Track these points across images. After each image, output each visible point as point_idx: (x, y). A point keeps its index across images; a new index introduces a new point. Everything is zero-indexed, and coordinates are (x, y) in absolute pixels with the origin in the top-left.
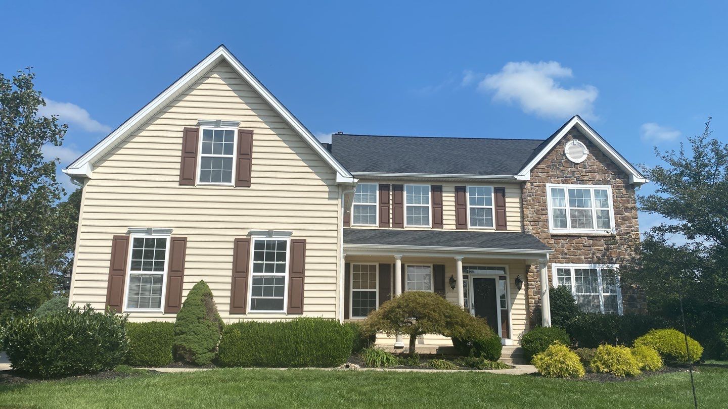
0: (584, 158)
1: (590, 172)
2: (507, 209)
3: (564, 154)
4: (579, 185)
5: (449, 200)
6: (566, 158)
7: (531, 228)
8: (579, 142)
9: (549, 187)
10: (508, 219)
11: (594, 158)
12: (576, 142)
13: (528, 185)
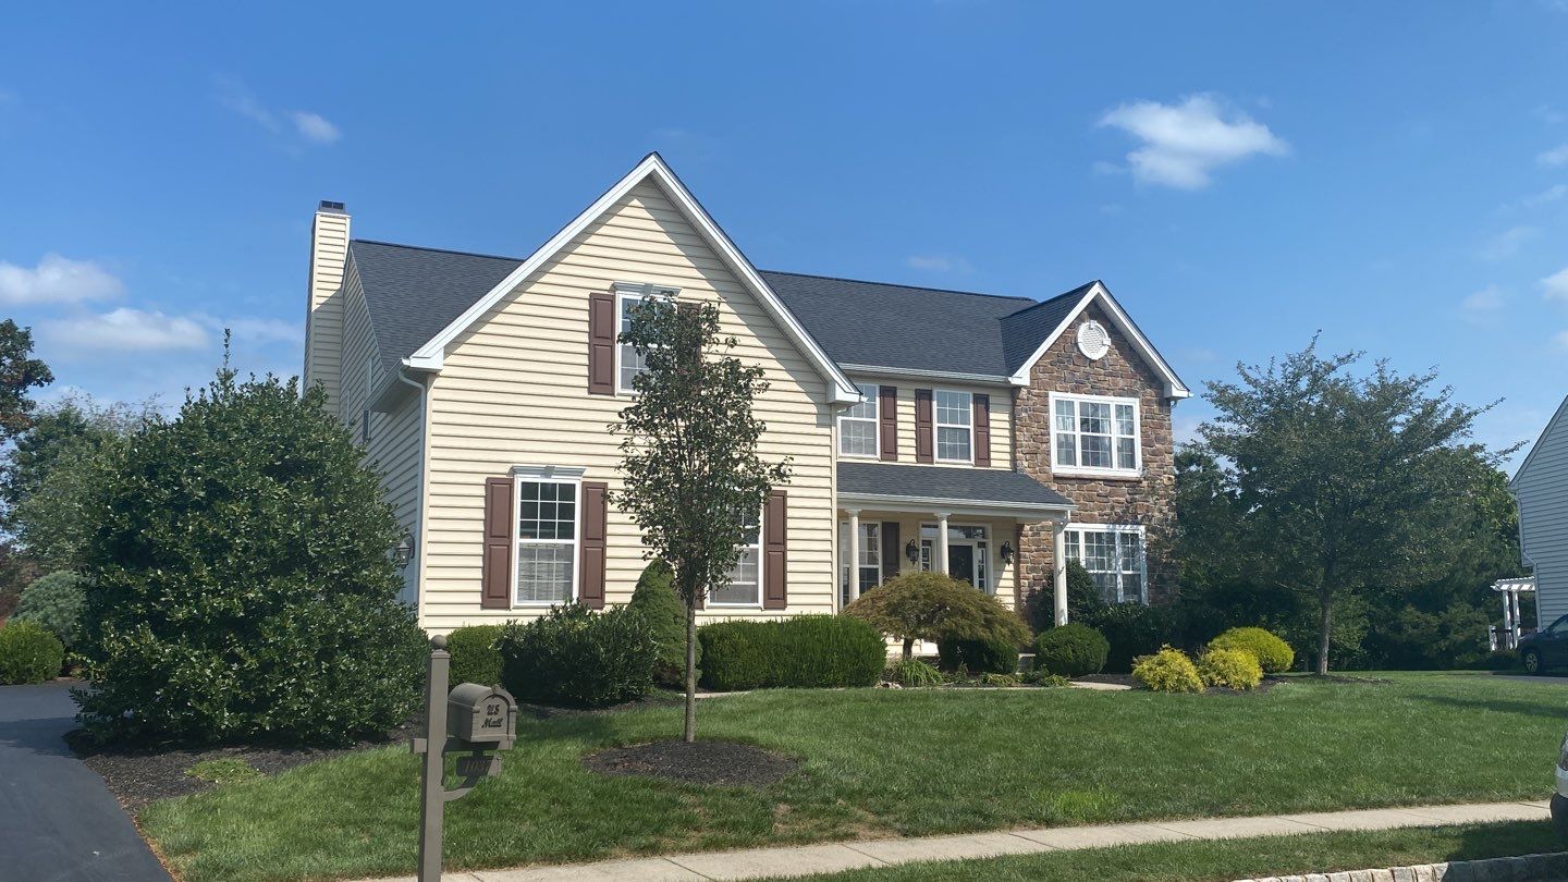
0: (1103, 352)
1: (1111, 375)
2: (992, 432)
3: (1076, 344)
4: (1094, 397)
5: (906, 410)
6: (1079, 350)
7: (1026, 464)
8: (1099, 325)
9: (1053, 396)
10: (993, 447)
11: (1117, 352)
12: (1094, 324)
13: (1024, 391)
